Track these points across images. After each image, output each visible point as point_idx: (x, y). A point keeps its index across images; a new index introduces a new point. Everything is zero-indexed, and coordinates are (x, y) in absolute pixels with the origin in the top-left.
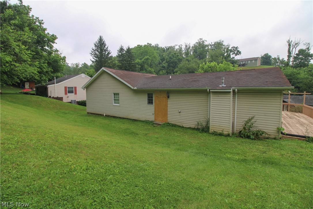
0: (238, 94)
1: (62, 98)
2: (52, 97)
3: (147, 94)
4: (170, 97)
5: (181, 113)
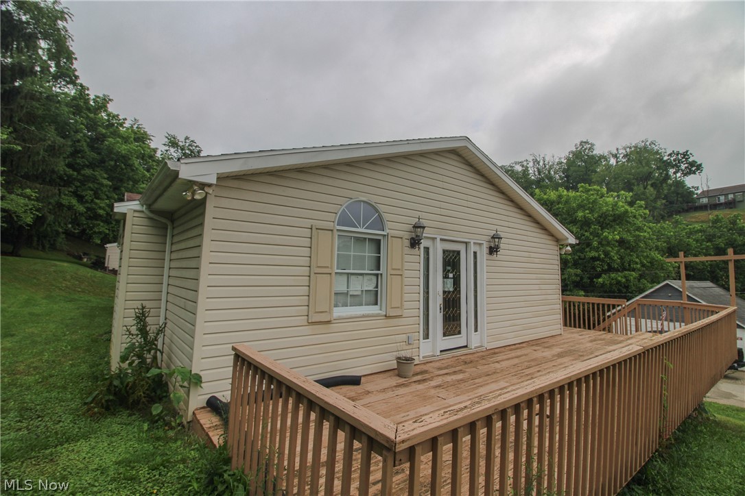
2: (111, 268)
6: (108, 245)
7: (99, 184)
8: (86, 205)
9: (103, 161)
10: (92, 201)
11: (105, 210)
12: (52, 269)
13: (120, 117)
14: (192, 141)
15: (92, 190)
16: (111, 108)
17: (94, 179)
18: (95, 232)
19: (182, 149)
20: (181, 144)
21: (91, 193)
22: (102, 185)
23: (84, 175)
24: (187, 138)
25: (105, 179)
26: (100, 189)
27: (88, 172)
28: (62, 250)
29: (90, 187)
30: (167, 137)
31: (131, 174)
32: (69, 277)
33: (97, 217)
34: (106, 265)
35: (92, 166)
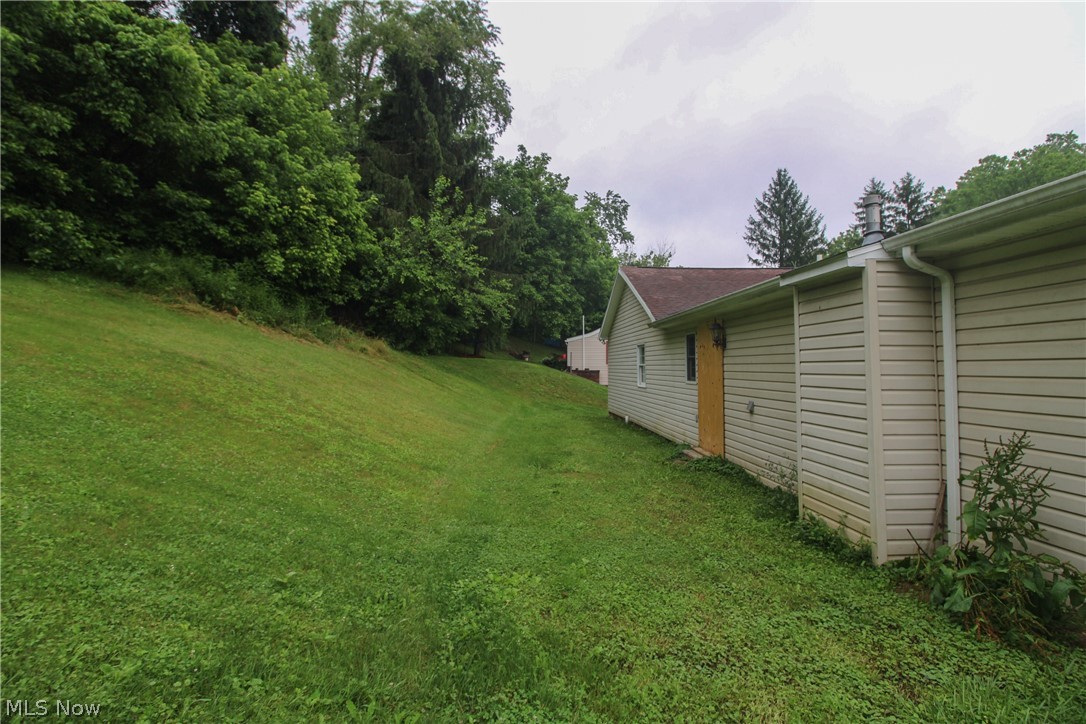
0: (956, 286)
1: (598, 372)
2: (574, 369)
3: (685, 339)
4: (729, 346)
5: (756, 418)
6: (568, 340)
7: (552, 265)
8: (545, 293)
9: (553, 236)
10: (548, 286)
11: (561, 297)
12: (526, 371)
13: (562, 177)
14: (616, 196)
15: (546, 274)
16: (551, 168)
17: (546, 261)
18: (554, 325)
19: (605, 209)
20: (603, 202)
21: (546, 277)
22: (555, 265)
23: (537, 257)
24: (610, 193)
25: (557, 258)
26: (554, 271)
27: (540, 252)
28: (504, 350)
29: (544, 271)
30: (586, 198)
31: (580, 249)
32: (543, 380)
33: (554, 306)
34: (569, 365)
35: (542, 245)
